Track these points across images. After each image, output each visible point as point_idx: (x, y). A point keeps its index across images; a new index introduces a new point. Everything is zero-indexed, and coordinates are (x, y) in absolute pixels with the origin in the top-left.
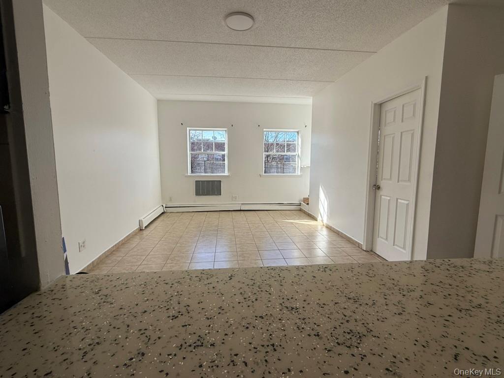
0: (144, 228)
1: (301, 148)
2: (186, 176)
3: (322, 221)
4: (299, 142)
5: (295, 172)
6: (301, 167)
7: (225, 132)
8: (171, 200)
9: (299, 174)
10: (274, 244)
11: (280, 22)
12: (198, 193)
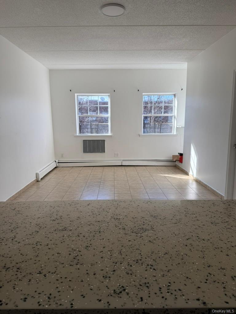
0: (40, 180)
1: (177, 110)
2: (75, 136)
3: (193, 175)
4: (175, 104)
5: (171, 132)
6: (177, 128)
7: (108, 97)
8: (62, 156)
9: (175, 134)
10: (147, 194)
11: (147, 8)
12: (85, 151)
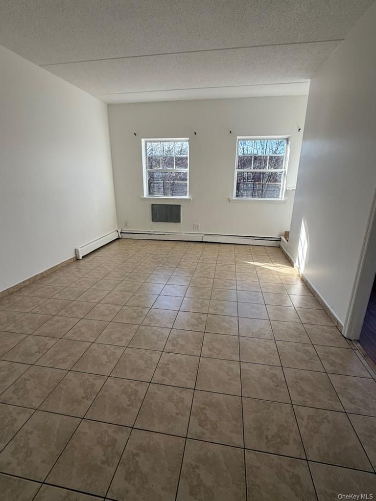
0: (81, 258)
1: (289, 163)
2: (141, 198)
3: (299, 269)
4: (287, 154)
5: (278, 197)
6: (286, 190)
8: (127, 225)
9: (283, 199)
12: (154, 219)
